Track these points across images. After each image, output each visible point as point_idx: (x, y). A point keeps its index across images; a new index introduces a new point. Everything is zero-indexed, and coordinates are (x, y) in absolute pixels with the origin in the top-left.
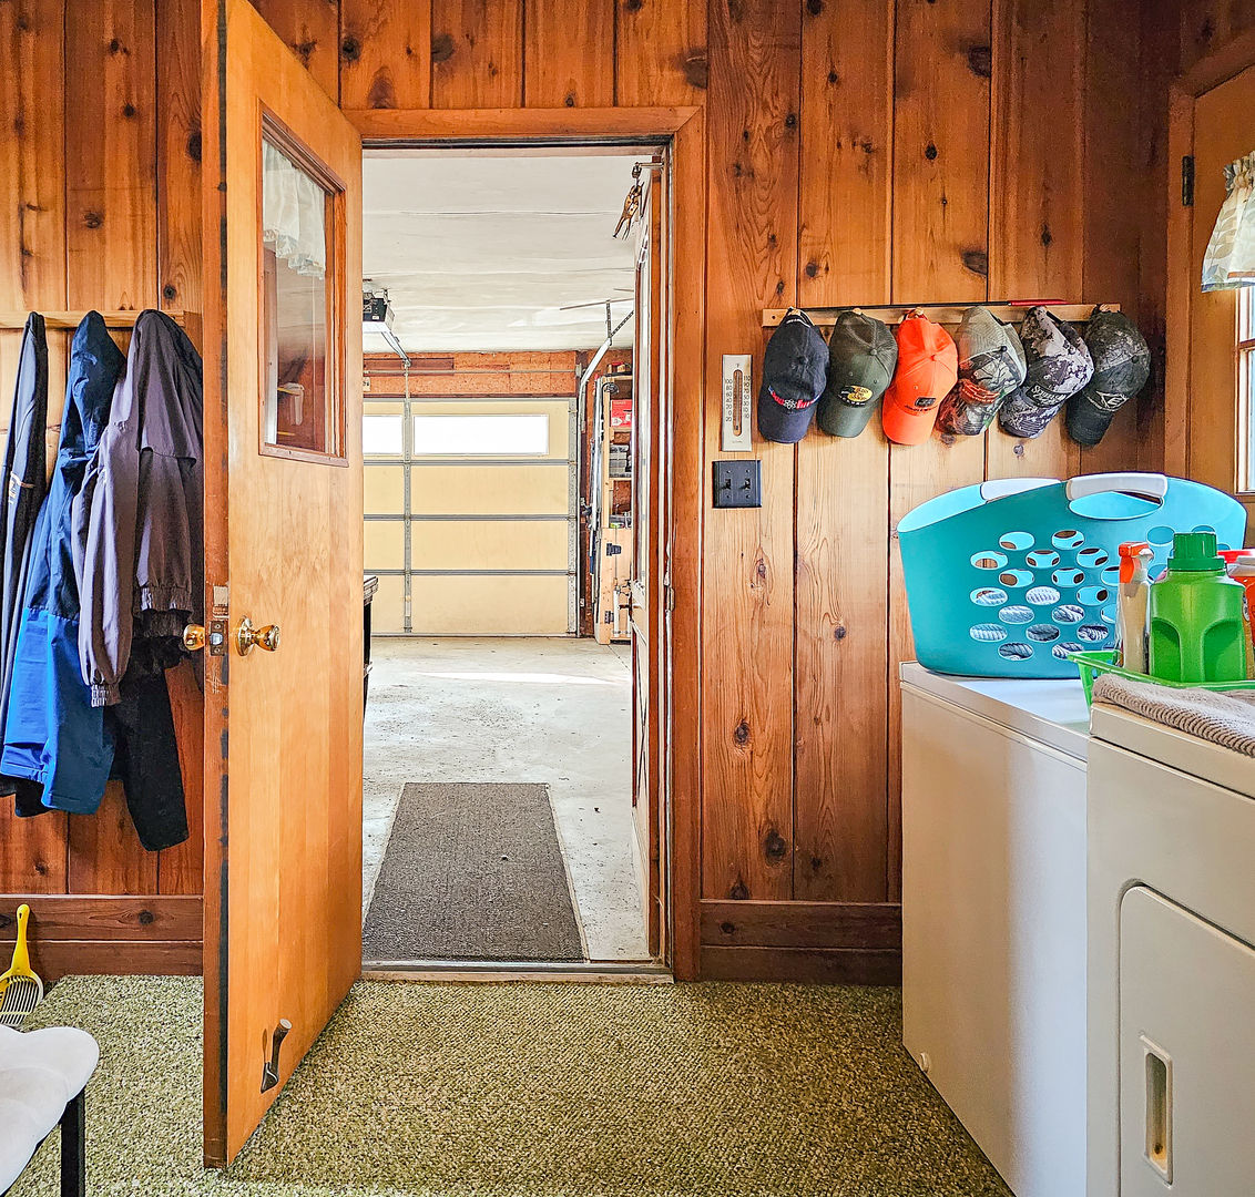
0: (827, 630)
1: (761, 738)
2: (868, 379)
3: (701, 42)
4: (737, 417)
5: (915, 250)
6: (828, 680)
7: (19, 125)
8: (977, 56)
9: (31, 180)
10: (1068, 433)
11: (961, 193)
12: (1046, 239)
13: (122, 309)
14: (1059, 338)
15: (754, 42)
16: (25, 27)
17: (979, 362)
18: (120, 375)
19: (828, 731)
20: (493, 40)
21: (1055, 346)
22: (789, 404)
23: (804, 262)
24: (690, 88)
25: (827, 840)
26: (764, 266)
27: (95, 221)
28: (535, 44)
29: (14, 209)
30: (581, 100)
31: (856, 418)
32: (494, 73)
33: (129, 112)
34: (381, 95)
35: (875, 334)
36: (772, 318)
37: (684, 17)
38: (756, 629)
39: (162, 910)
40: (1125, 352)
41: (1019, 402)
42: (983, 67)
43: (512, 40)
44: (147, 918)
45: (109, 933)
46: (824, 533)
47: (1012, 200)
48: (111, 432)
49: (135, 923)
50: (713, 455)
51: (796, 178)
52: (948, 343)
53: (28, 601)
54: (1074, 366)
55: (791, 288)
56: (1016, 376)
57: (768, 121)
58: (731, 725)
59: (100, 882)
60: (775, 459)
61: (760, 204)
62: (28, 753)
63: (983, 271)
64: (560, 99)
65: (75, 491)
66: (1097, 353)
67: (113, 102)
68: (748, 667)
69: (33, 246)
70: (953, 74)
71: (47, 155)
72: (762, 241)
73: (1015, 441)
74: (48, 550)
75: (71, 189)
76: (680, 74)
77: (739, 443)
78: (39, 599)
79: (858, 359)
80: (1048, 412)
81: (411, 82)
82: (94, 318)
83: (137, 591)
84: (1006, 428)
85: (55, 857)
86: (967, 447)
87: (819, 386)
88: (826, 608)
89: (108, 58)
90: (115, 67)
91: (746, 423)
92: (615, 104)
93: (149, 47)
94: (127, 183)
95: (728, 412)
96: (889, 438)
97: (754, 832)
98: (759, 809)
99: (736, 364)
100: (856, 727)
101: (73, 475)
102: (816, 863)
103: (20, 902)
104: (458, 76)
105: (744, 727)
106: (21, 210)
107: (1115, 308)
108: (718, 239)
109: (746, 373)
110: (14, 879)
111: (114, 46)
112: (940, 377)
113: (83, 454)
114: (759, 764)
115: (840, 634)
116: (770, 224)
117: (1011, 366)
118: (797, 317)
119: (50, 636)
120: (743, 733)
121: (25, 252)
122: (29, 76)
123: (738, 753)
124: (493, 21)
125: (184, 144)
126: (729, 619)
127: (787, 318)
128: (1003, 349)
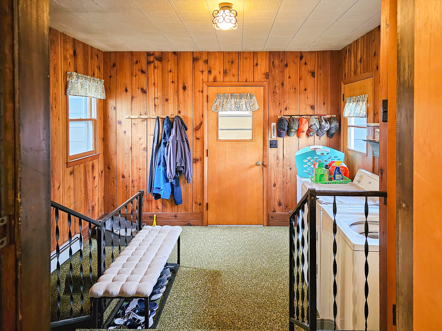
0: (289, 168)
1: (277, 186)
2: (294, 128)
3: (268, 71)
4: (274, 133)
5: (303, 106)
6: (289, 176)
7: (154, 84)
8: (313, 74)
9: (156, 94)
10: (327, 135)
11: (310, 96)
12: (324, 104)
13: (171, 115)
14: (324, 121)
15: (276, 71)
16: (156, 68)
17: (311, 125)
18: (172, 127)
19: (289, 185)
20: (233, 71)
21: (323, 123)
22: (281, 132)
23: (285, 107)
24: (266, 79)
25: (289, 202)
26: (278, 108)
27: (167, 100)
28: (240, 71)
29: (153, 98)
30: (248, 81)
31: (293, 134)
32: (234, 76)
33: (173, 82)
34: (215, 80)
35: (295, 121)
36: (279, 117)
37: (265, 67)
38: (277, 168)
39: (178, 215)
40: (335, 124)
41: (319, 131)
42: (314, 76)
43: (237, 70)
44: (176, 216)
45: (169, 219)
46: (288, 152)
47: (319, 98)
48: (171, 137)
49: (174, 217)
50: (270, 139)
51: (283, 92)
52: (307, 122)
53: (157, 164)
54: (327, 126)
55: (282, 112)
56: (317, 128)
57: (279, 84)
58: (273, 184)
59: (168, 211)
60: (280, 140)
61: (277, 98)
62: (158, 189)
63: (314, 109)
64: (245, 80)
65: (166, 146)
66: (330, 124)
67: (170, 81)
68: (275, 174)
69: (156, 104)
70: (309, 77)
71: (159, 89)
72: (278, 104)
73: (319, 137)
74: (161, 156)
75: (163, 95)
76: (264, 76)
77: (274, 137)
78: (159, 164)
79: (292, 125)
80: (324, 133)
81: (220, 78)
82: (168, 117)
83: (176, 163)
84: (317, 135)
85: (160, 207)
86: (311, 138)
87: (286, 129)
88: (288, 164)
89: (169, 73)
90: (170, 75)
91: (275, 134)
92: (254, 82)
93: (176, 71)
94: (172, 94)
95: (272, 132)
96: (298, 136)
97: (276, 201)
98: (277, 197)
99: (274, 124)
100: (293, 184)
101: (165, 144)
102: (287, 207)
103: (154, 214)
104: (228, 76)
105: (275, 184)
106: (154, 98)
107: (335, 116)
108: (270, 103)
109: (275, 126)
110: (153, 210)
111: (170, 71)
112: (305, 128)
113: (166, 140)
114: (277, 190)
115: (291, 169)
116: (279, 101)
117: (316, 126)
118: (283, 118)
119: (162, 170)
120: (275, 185)
121: (155, 105)
122: (156, 76)
123: (274, 188)
124: (233, 67)
125: (182, 88)
126: (272, 166)
127: (281, 118)
128: (315, 124)
